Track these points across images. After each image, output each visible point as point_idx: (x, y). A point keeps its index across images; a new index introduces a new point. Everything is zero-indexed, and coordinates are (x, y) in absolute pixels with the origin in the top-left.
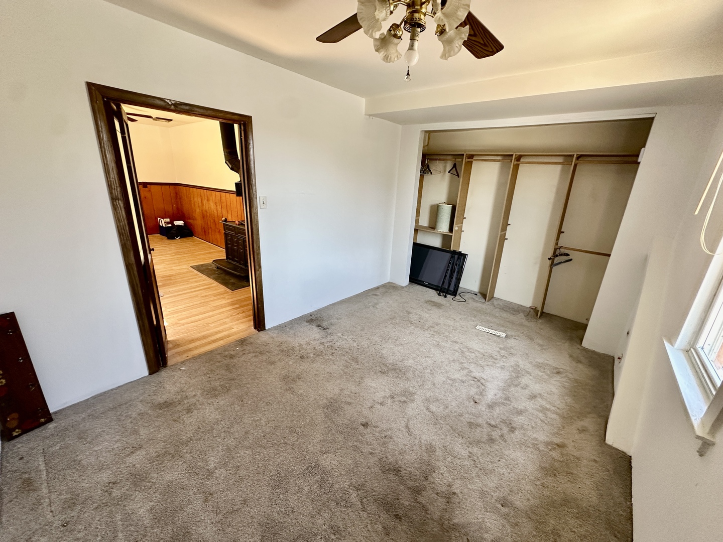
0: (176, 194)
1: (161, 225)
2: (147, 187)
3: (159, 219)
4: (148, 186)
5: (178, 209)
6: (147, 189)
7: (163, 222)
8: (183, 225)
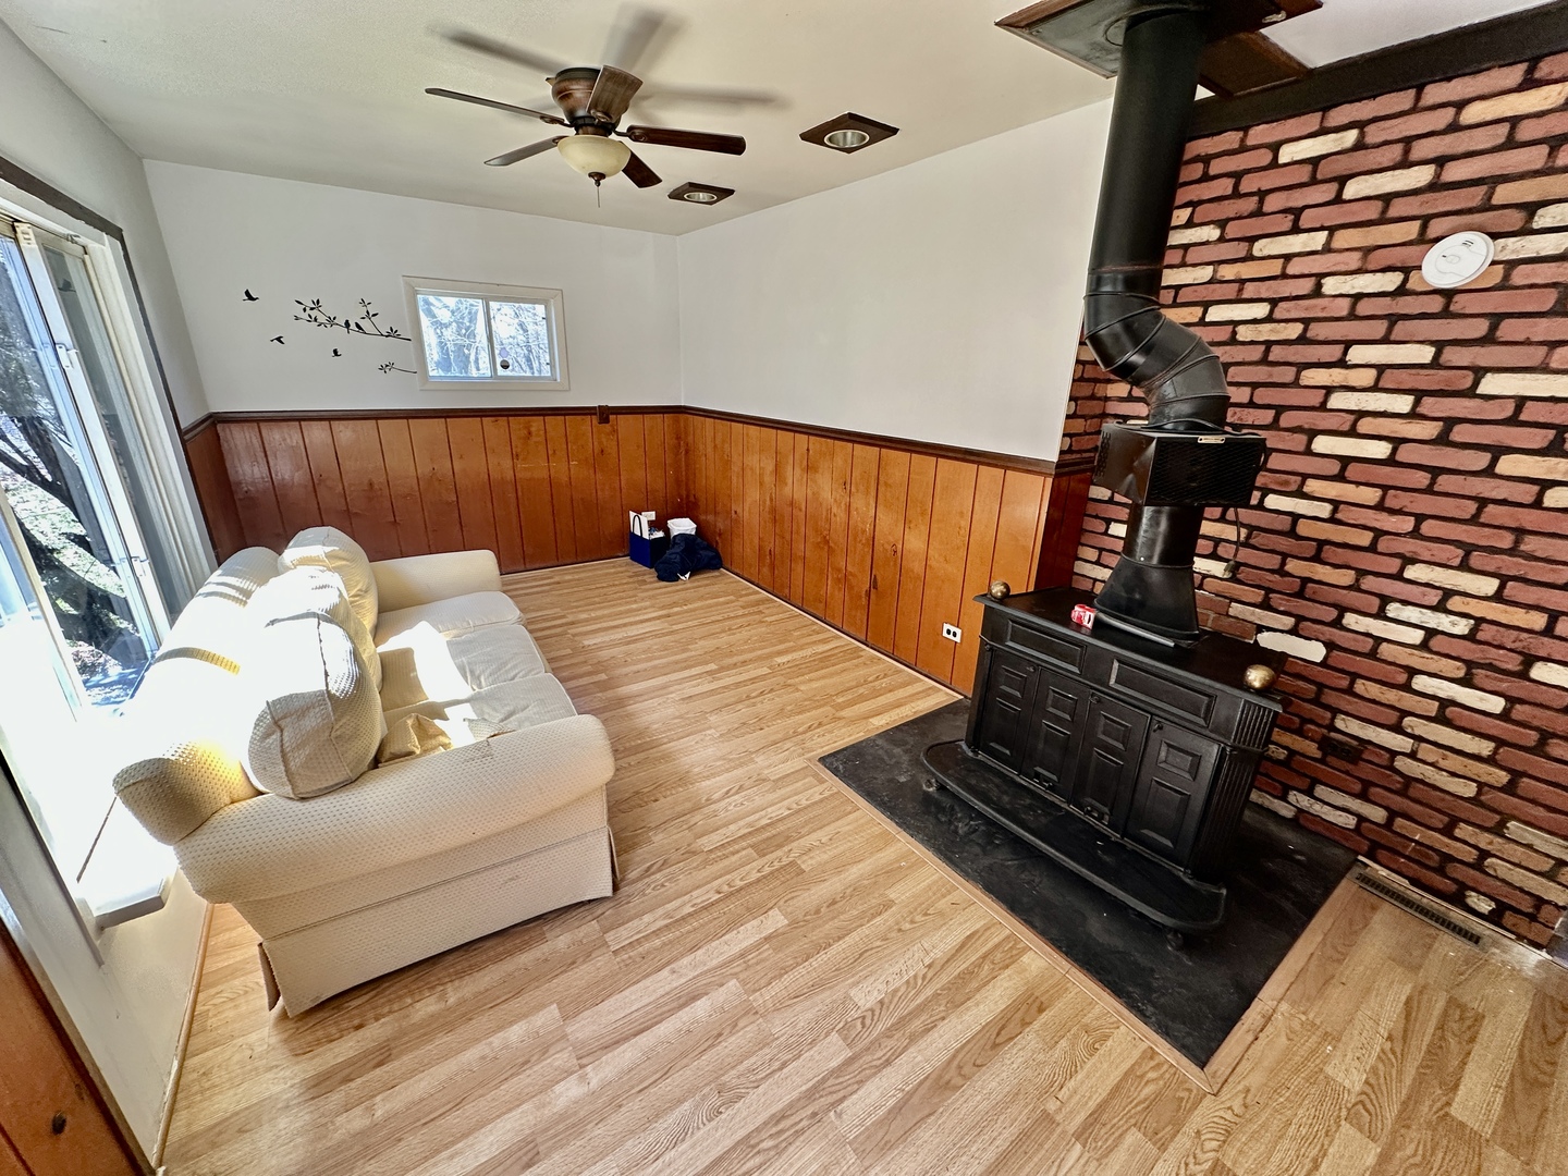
0: (678, 438)
1: (638, 532)
2: (606, 421)
3: (632, 514)
4: (612, 417)
5: (678, 482)
6: (607, 427)
7: (641, 524)
8: (693, 533)
